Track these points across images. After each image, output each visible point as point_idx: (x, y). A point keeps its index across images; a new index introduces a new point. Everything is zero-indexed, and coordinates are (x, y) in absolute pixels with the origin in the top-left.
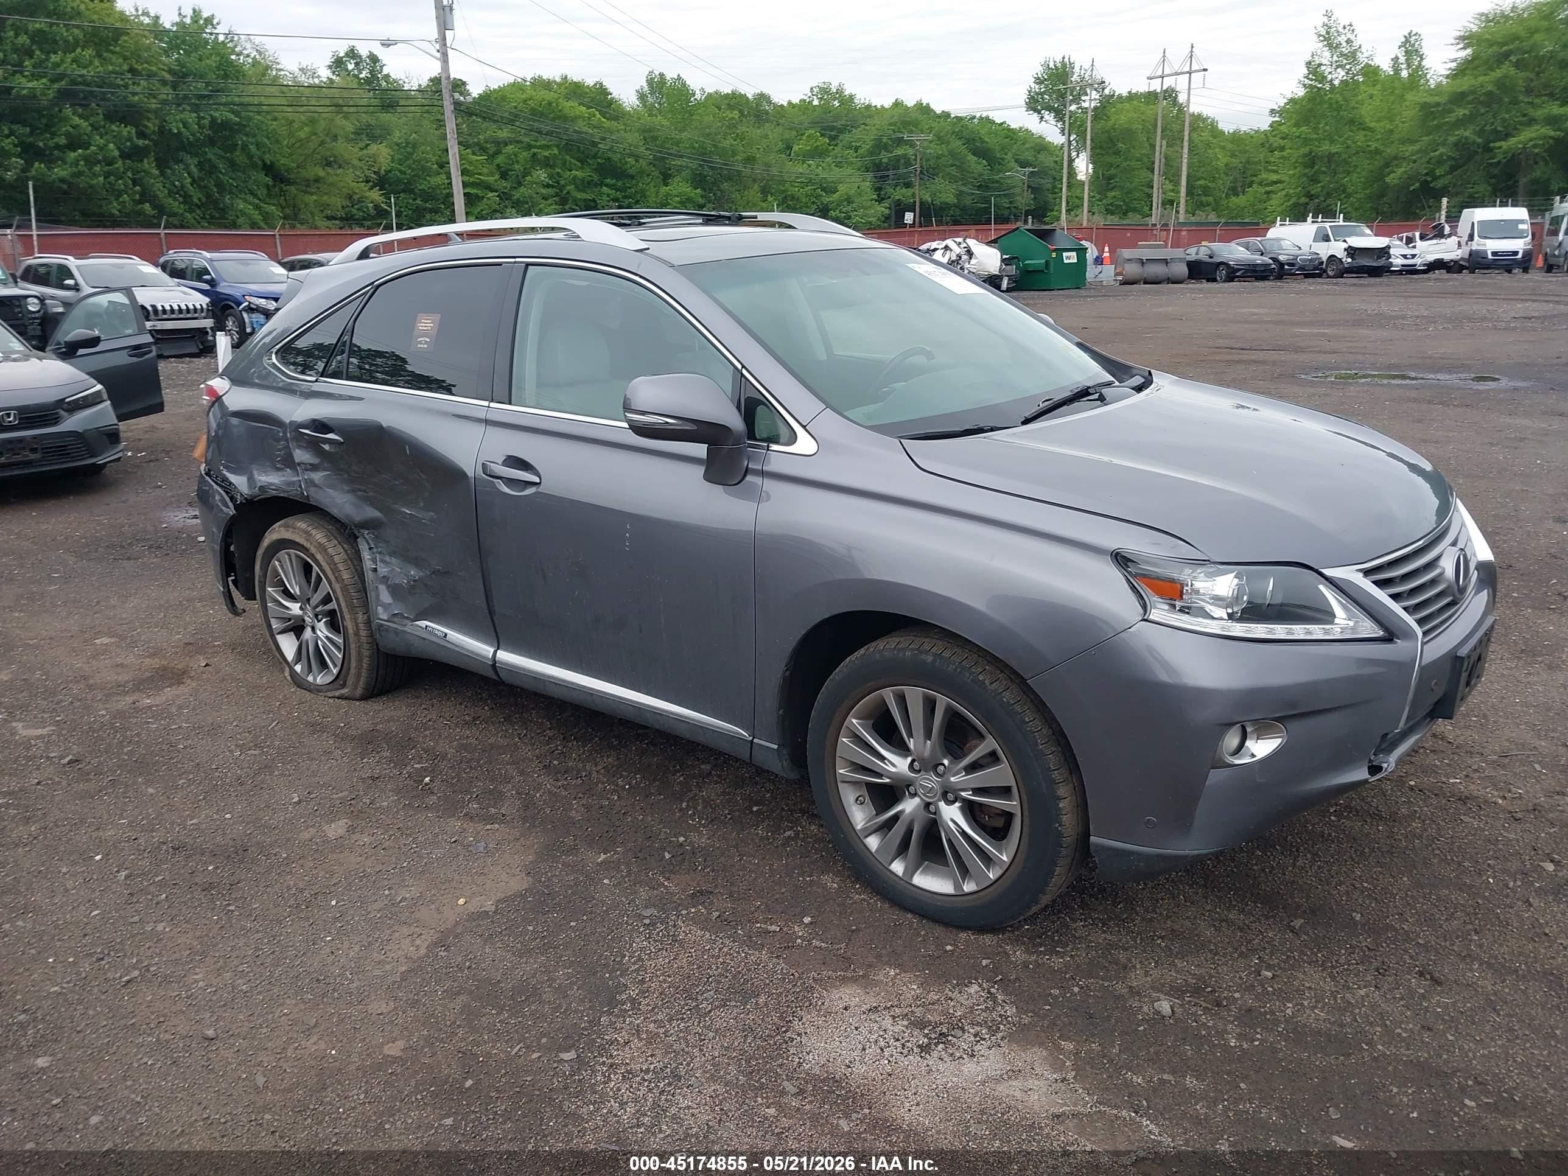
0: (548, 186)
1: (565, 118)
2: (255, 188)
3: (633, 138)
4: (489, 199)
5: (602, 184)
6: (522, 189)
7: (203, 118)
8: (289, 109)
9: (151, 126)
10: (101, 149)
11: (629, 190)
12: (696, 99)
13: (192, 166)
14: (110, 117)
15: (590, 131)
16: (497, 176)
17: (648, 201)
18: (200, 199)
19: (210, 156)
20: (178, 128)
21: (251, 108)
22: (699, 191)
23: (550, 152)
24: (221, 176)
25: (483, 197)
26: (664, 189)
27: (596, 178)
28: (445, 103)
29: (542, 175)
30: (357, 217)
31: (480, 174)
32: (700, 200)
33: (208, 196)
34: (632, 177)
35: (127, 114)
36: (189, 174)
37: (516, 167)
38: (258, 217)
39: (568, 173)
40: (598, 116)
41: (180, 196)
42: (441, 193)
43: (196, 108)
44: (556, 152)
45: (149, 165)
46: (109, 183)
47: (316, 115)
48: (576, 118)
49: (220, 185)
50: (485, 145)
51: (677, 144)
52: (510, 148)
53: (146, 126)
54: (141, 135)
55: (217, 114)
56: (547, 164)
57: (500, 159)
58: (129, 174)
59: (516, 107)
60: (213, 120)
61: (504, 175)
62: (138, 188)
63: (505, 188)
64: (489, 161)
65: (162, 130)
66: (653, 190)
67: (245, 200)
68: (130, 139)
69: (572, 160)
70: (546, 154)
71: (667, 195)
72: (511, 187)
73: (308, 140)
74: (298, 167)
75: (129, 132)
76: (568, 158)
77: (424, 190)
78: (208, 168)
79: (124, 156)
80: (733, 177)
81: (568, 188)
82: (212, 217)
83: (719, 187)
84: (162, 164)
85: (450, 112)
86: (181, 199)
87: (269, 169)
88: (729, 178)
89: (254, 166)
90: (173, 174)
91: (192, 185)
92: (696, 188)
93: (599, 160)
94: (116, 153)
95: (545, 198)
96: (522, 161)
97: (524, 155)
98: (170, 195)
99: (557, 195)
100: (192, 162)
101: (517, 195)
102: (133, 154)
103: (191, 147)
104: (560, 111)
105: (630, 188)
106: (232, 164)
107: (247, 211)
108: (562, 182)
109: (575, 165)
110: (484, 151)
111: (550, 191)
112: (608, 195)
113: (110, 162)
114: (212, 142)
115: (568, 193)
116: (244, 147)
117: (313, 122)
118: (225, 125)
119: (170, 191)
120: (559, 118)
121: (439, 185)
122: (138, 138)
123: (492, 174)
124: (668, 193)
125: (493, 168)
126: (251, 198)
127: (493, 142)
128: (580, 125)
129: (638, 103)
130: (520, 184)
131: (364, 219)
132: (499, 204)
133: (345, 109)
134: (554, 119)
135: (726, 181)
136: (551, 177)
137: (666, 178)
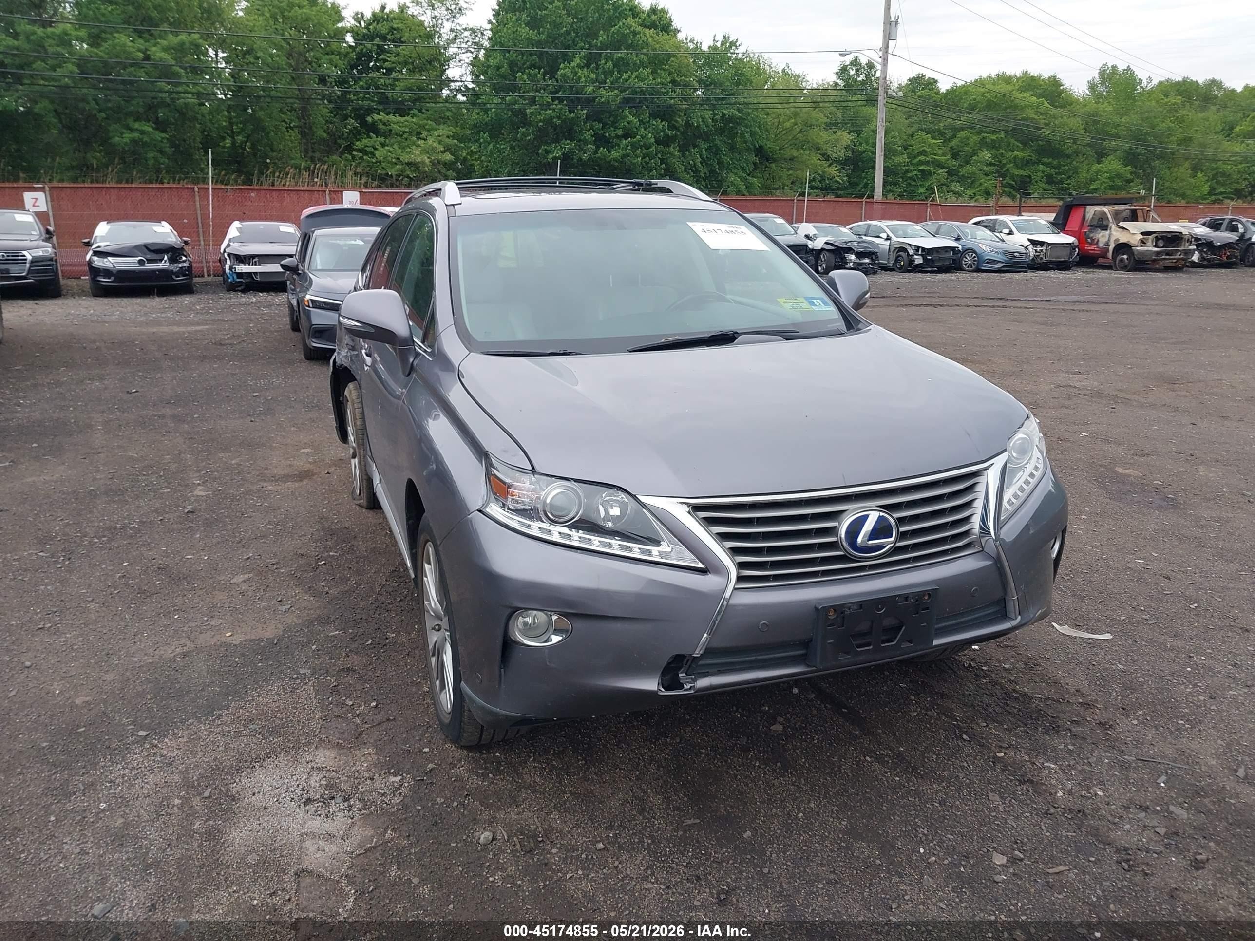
0: (991, 164)
1: (1015, 107)
2: (745, 165)
3: (1075, 123)
4: (938, 174)
5: (1039, 162)
6: (968, 167)
7: (717, 114)
8: (779, 106)
9: (680, 121)
10: (642, 137)
11: (1063, 168)
12: (1142, 87)
13: (704, 150)
14: (654, 115)
15: (1036, 117)
16: (949, 156)
17: (1078, 177)
18: (705, 173)
19: (718, 142)
20: (698, 122)
21: (750, 106)
22: (1129, 168)
23: (997, 136)
24: (723, 157)
25: (935, 173)
26: (1096, 167)
27: (1034, 157)
28: (880, 98)
29: (986, 155)
30: (834, 187)
31: (935, 155)
32: (1129, 175)
33: (712, 171)
34: (1068, 156)
35: (665, 114)
36: (700, 156)
37: (966, 148)
38: (743, 187)
39: (1010, 154)
40: (1046, 104)
41: (692, 171)
42: (901, 169)
43: (713, 107)
44: (1003, 136)
45: (674, 149)
46: (645, 162)
47: (798, 110)
48: (1026, 106)
49: (720, 163)
50: (944, 131)
51: (1117, 126)
52: (963, 134)
53: (677, 121)
54: (672, 127)
55: (726, 112)
56: (993, 146)
57: (953, 143)
58: (659, 156)
59: (975, 99)
60: (724, 115)
61: (955, 156)
62: (663, 165)
63: (955, 166)
64: (945, 144)
65: (688, 124)
66: (1085, 167)
67: (736, 174)
68: (663, 131)
69: (1016, 143)
70: (994, 137)
71: (1098, 172)
72: (959, 165)
73: (791, 129)
74: (780, 149)
75: (663, 126)
76: (1012, 141)
77: (888, 166)
78: (714, 151)
79: (658, 142)
80: (1168, 157)
81: (1008, 166)
82: (713, 187)
83: (1150, 164)
84: (684, 149)
85: (882, 104)
86: (692, 174)
87: (760, 151)
88: (1162, 157)
89: (748, 149)
90: (691, 155)
91: (701, 163)
92: (1126, 166)
93: (1040, 142)
94: (653, 140)
95: (986, 175)
96: (972, 144)
97: (976, 138)
98: (685, 171)
99: (997, 171)
100: (704, 146)
101: (963, 171)
102: (664, 142)
103: (706, 136)
104: (1013, 101)
105: (1064, 166)
106: (732, 148)
107: (736, 182)
108: (1004, 161)
109: (1018, 146)
110: (942, 136)
111: (992, 168)
112: (1043, 172)
113: (648, 147)
114: (721, 131)
115: (1008, 170)
116: (742, 135)
117: (796, 115)
118: (731, 119)
119: (685, 169)
120: (1010, 107)
121: (901, 163)
122: (668, 130)
123: (944, 155)
124: (1099, 170)
125: (946, 149)
126: (741, 173)
127: (952, 129)
128: (1030, 113)
129: (1088, 92)
130: (967, 162)
131: (839, 189)
132: (947, 178)
133: (821, 105)
134: (1006, 108)
135: (1158, 159)
136: (994, 157)
137: (1101, 156)
